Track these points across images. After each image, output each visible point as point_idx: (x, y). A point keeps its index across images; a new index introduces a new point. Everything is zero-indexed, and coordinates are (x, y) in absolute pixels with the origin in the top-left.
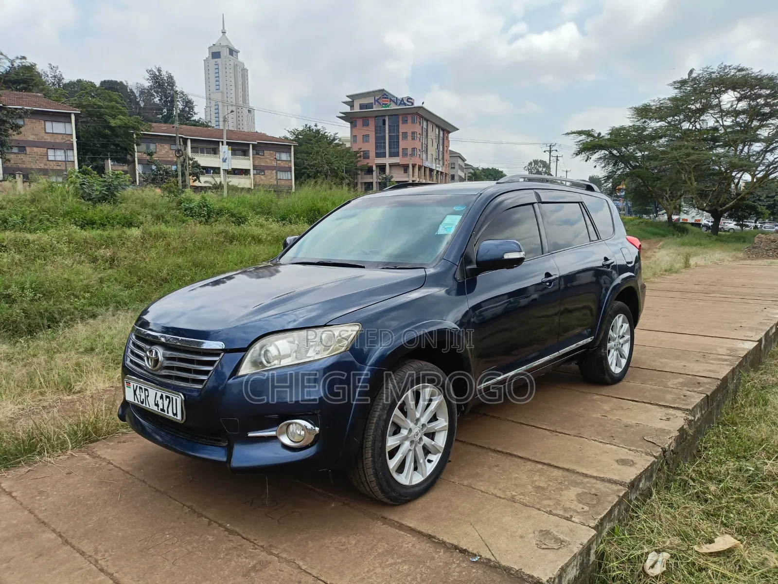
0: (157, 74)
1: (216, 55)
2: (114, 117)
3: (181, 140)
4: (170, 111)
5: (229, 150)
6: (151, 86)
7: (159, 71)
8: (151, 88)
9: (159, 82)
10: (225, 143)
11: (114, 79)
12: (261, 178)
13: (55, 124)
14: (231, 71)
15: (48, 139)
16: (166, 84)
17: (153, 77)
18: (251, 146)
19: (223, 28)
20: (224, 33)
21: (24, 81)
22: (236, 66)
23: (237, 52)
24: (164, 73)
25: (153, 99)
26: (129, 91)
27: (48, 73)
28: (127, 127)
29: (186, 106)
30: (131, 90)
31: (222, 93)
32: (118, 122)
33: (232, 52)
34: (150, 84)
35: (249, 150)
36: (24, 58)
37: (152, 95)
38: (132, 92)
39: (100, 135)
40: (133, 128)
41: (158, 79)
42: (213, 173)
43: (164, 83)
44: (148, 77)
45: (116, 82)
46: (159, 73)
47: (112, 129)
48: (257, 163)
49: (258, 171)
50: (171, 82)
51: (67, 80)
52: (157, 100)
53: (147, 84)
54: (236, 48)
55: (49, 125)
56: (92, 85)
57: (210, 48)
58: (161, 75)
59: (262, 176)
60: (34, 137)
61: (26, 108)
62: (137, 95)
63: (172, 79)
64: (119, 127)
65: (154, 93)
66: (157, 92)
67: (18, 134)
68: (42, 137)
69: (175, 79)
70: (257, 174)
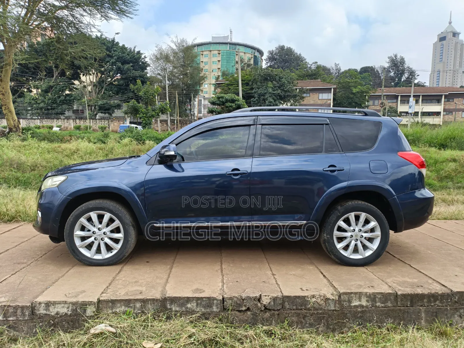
0: (394, 58)
1: (442, 39)
2: (355, 87)
3: (385, 97)
4: (400, 79)
5: (413, 100)
6: (390, 66)
7: (396, 56)
8: (389, 67)
9: (395, 63)
10: (412, 96)
11: (368, 66)
12: (449, 117)
13: (324, 94)
14: (452, 47)
15: (319, 102)
16: (399, 64)
17: (392, 61)
18: (443, 97)
19: (450, 20)
20: (450, 23)
21: (315, 75)
22: (457, 43)
23: (459, 34)
24: (398, 57)
25: (390, 74)
26: (376, 71)
27: (334, 68)
28: (363, 92)
29: (410, 75)
30: (377, 70)
31: (444, 63)
32: (357, 90)
33: (455, 34)
34: (389, 65)
35: (442, 99)
36: (316, 63)
37: (390, 72)
38: (377, 71)
39: (348, 98)
40: (366, 92)
41: (394, 61)
42: (413, 116)
43: (398, 63)
44: (388, 61)
45: (369, 67)
46: (395, 57)
47: (354, 94)
48: (447, 107)
49: (448, 113)
50: (402, 61)
51: (343, 70)
52: (392, 74)
53: (386, 65)
54: (458, 31)
55: (321, 95)
56: (356, 70)
57: (438, 35)
58: (397, 59)
59: (450, 116)
60: (313, 102)
61: (307, 88)
62: (380, 72)
63: (403, 60)
64: (358, 92)
65: (391, 70)
66: (393, 69)
67: (303, 101)
68: (317, 102)
69: (405, 60)
70: (447, 114)
